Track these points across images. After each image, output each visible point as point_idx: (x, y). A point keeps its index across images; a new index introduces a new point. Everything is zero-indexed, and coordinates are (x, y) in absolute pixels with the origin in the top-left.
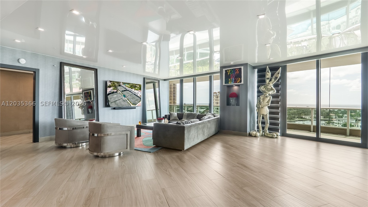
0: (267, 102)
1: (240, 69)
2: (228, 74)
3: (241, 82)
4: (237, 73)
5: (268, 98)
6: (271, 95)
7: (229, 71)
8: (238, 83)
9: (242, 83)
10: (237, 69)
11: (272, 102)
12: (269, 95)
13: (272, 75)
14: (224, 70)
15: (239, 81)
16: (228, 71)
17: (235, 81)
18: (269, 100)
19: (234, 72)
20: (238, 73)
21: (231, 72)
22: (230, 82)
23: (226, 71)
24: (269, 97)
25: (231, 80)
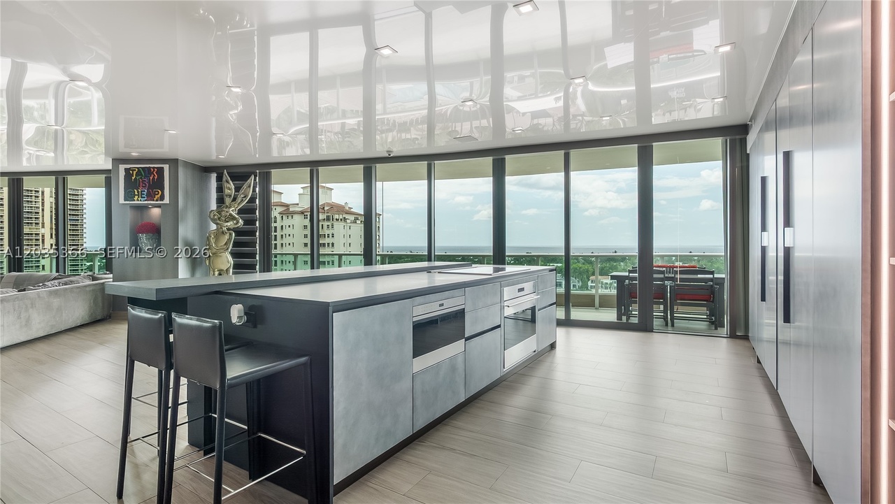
0: (225, 244)
1: (161, 171)
2: (133, 178)
3: (162, 198)
4: (154, 178)
5: (227, 237)
6: (234, 230)
7: (135, 172)
8: (157, 200)
9: (166, 201)
10: (154, 168)
11: (236, 244)
12: (229, 229)
13: (238, 189)
14: (122, 168)
15: (159, 196)
16: (133, 171)
17: (150, 196)
18: (229, 240)
19: (146, 176)
20: (156, 178)
21: (139, 173)
22: (136, 197)
23: (127, 170)
24: (228, 234)
25: (138, 192)
